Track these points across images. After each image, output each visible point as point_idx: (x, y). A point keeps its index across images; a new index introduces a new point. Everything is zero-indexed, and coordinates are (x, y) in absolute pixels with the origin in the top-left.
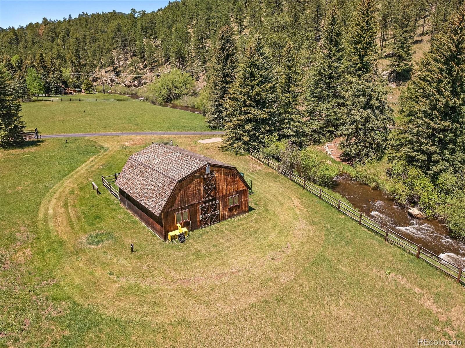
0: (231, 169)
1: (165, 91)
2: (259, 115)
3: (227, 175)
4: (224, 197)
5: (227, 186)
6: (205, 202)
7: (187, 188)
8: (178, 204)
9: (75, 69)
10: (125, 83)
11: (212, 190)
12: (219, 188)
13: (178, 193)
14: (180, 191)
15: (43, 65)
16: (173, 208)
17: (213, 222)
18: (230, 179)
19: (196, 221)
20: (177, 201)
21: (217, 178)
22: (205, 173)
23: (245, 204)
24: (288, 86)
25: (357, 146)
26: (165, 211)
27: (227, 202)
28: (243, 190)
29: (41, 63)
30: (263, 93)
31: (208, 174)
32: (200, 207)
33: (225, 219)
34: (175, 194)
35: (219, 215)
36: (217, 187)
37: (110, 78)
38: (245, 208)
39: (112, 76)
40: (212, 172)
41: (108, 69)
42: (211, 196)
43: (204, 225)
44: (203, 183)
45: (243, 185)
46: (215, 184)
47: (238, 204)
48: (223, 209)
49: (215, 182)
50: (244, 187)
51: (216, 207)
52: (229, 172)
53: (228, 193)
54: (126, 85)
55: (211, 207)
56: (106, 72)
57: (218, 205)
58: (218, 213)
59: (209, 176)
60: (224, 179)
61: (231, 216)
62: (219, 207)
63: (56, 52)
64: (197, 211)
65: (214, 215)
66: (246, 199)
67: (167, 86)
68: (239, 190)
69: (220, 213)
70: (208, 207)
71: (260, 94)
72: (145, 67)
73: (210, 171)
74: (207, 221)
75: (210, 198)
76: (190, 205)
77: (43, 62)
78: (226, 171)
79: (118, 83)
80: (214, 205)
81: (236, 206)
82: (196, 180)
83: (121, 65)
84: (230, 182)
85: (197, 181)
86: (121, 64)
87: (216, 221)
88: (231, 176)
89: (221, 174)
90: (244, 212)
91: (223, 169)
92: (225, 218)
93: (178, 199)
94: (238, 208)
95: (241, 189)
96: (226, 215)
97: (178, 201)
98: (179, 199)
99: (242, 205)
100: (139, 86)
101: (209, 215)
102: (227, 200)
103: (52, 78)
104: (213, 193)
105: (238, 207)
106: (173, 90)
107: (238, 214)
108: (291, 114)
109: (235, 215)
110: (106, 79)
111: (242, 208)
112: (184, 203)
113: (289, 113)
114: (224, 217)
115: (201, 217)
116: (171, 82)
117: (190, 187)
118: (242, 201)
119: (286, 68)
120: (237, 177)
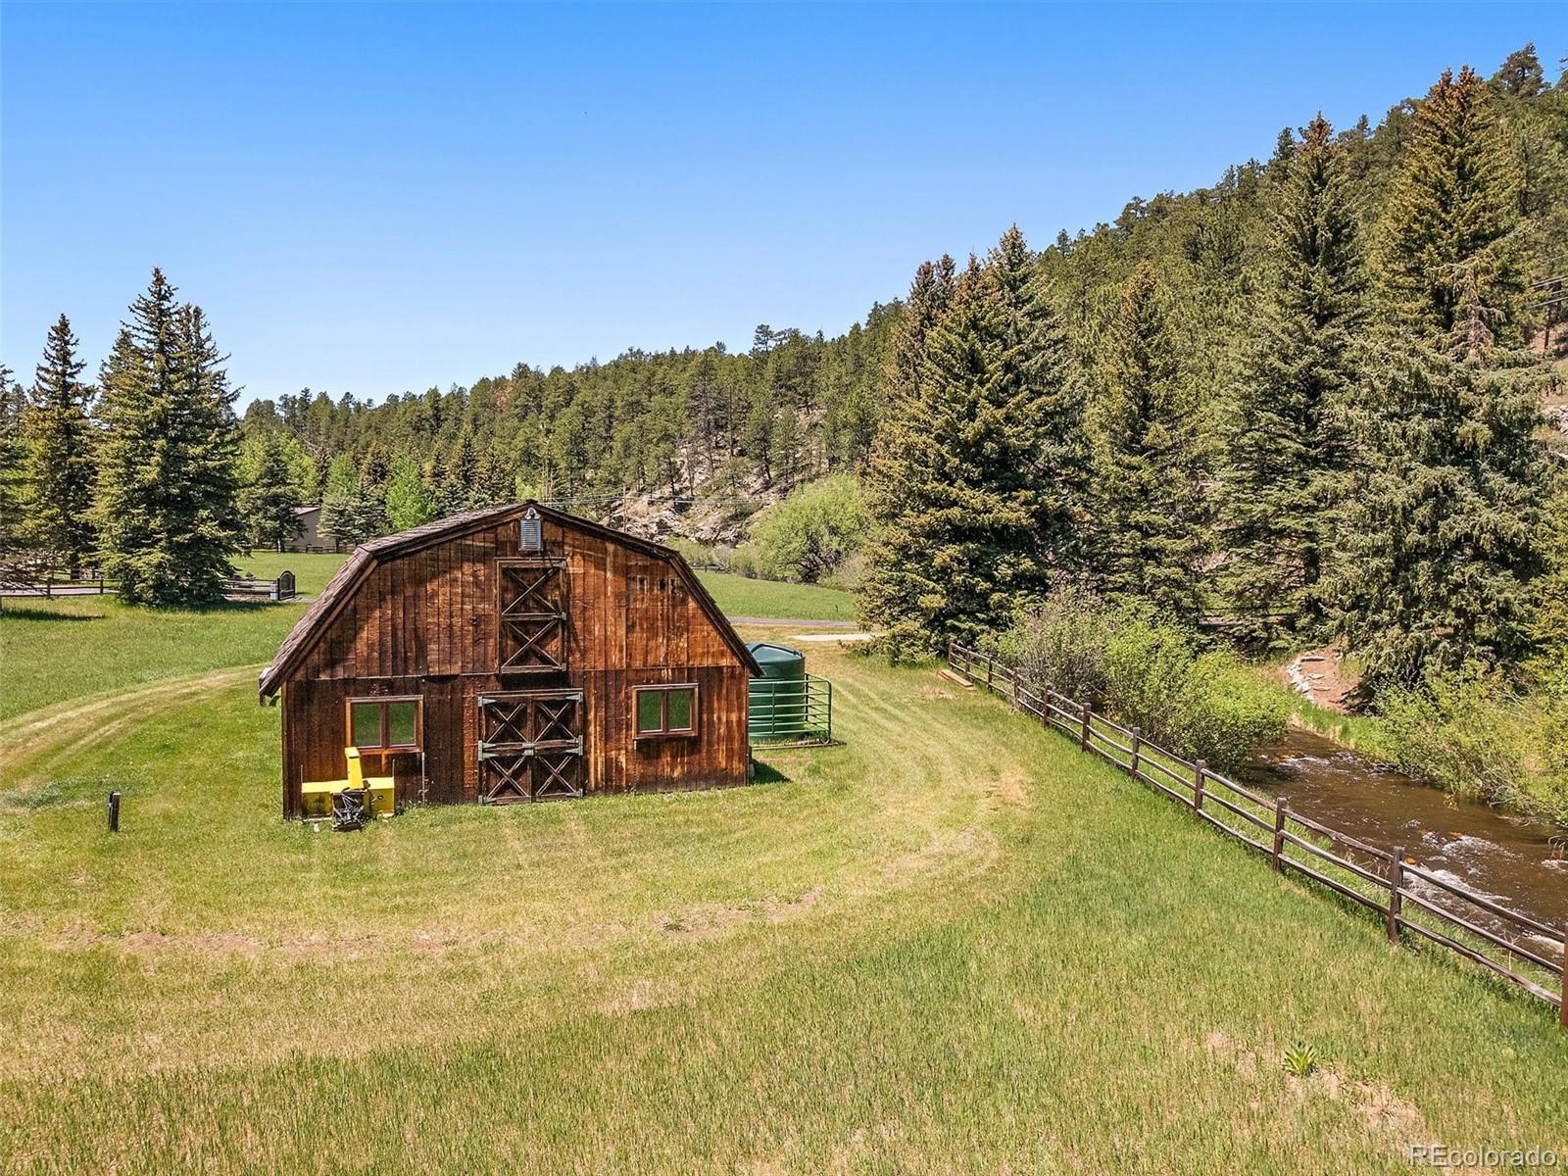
0: (654, 557)
1: (798, 543)
2: (989, 511)
3: (630, 579)
4: (612, 680)
5: (630, 629)
6: (508, 682)
7: (416, 597)
8: (368, 660)
9: (555, 487)
10: (698, 535)
11: (550, 635)
12: (587, 629)
13: (371, 609)
14: (383, 599)
15: (468, 470)
16: (340, 674)
17: (550, 789)
18: (645, 600)
19: (457, 762)
20: (361, 646)
21: (579, 582)
22: (516, 545)
23: (730, 738)
24: (1137, 429)
25: (1406, 628)
26: (299, 676)
27: (628, 710)
28: (719, 669)
29: (464, 465)
30: (1008, 430)
31: (532, 554)
32: (481, 701)
33: (618, 790)
34: (355, 610)
35: (580, 764)
36: (579, 624)
37: (657, 520)
38: (729, 758)
39: (665, 513)
40: (549, 547)
41: (657, 494)
42: (545, 661)
43: (500, 792)
44: (504, 590)
45: (716, 643)
46: (566, 609)
47: (688, 731)
48: (607, 737)
49: (566, 598)
50: (723, 654)
51: (566, 719)
52: (644, 569)
53: (638, 664)
54: (699, 539)
55: (539, 710)
56: (651, 503)
57: (579, 713)
58: (579, 751)
59: (535, 563)
60: (617, 596)
61: (646, 784)
62: (585, 722)
63: (520, 446)
64: (467, 714)
65: (555, 756)
66: (734, 717)
67: (806, 525)
68: (696, 663)
69: (586, 752)
70: (525, 710)
71: (1001, 434)
72: (767, 486)
73: (544, 543)
74: (516, 775)
75: (534, 668)
76: (428, 678)
77: (469, 462)
78: (627, 558)
79: (678, 535)
80: (554, 705)
81: (679, 738)
82: (467, 567)
83: (697, 481)
84: (646, 616)
85: (474, 575)
86: (698, 478)
87: (565, 789)
88: (652, 584)
89: (600, 565)
90: (723, 779)
91: (611, 547)
92: (612, 783)
93: (368, 634)
94: (691, 754)
95: (708, 662)
96: (619, 770)
97: (370, 647)
98: (376, 637)
99: (710, 744)
100: (737, 543)
101: (529, 747)
102: (628, 697)
103: (476, 502)
104: (553, 647)
105: (693, 745)
106: (826, 538)
107: (691, 780)
108: (1146, 535)
109: (670, 784)
110: (645, 521)
111: (711, 758)
112: (400, 661)
113: (1138, 527)
114: (608, 779)
115: (481, 750)
116: (820, 512)
117: (435, 594)
118: (710, 721)
119: (1130, 361)
120: (684, 602)
